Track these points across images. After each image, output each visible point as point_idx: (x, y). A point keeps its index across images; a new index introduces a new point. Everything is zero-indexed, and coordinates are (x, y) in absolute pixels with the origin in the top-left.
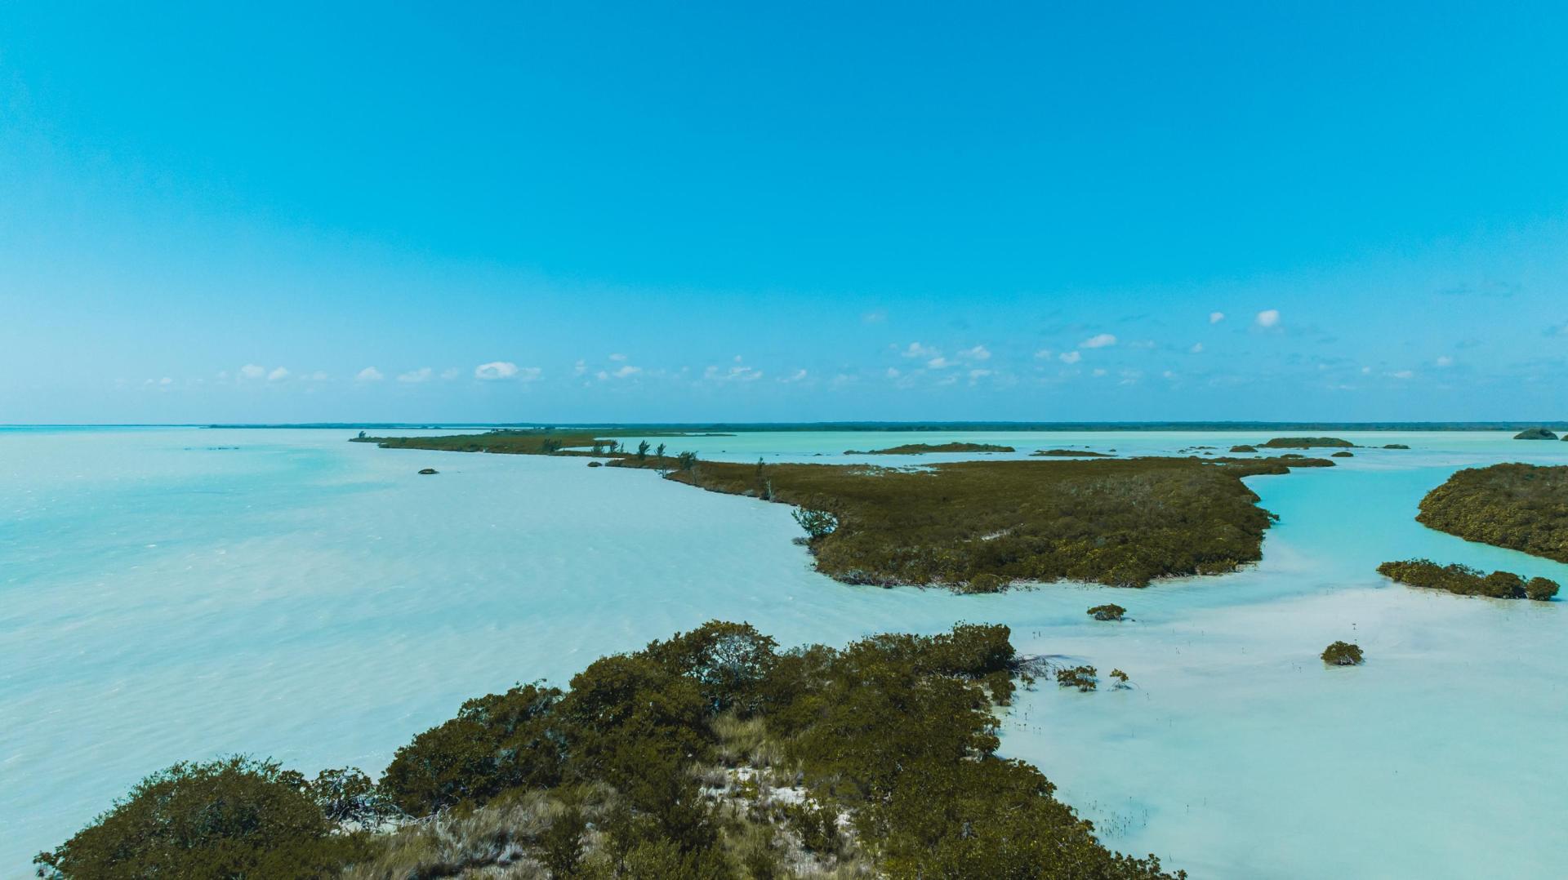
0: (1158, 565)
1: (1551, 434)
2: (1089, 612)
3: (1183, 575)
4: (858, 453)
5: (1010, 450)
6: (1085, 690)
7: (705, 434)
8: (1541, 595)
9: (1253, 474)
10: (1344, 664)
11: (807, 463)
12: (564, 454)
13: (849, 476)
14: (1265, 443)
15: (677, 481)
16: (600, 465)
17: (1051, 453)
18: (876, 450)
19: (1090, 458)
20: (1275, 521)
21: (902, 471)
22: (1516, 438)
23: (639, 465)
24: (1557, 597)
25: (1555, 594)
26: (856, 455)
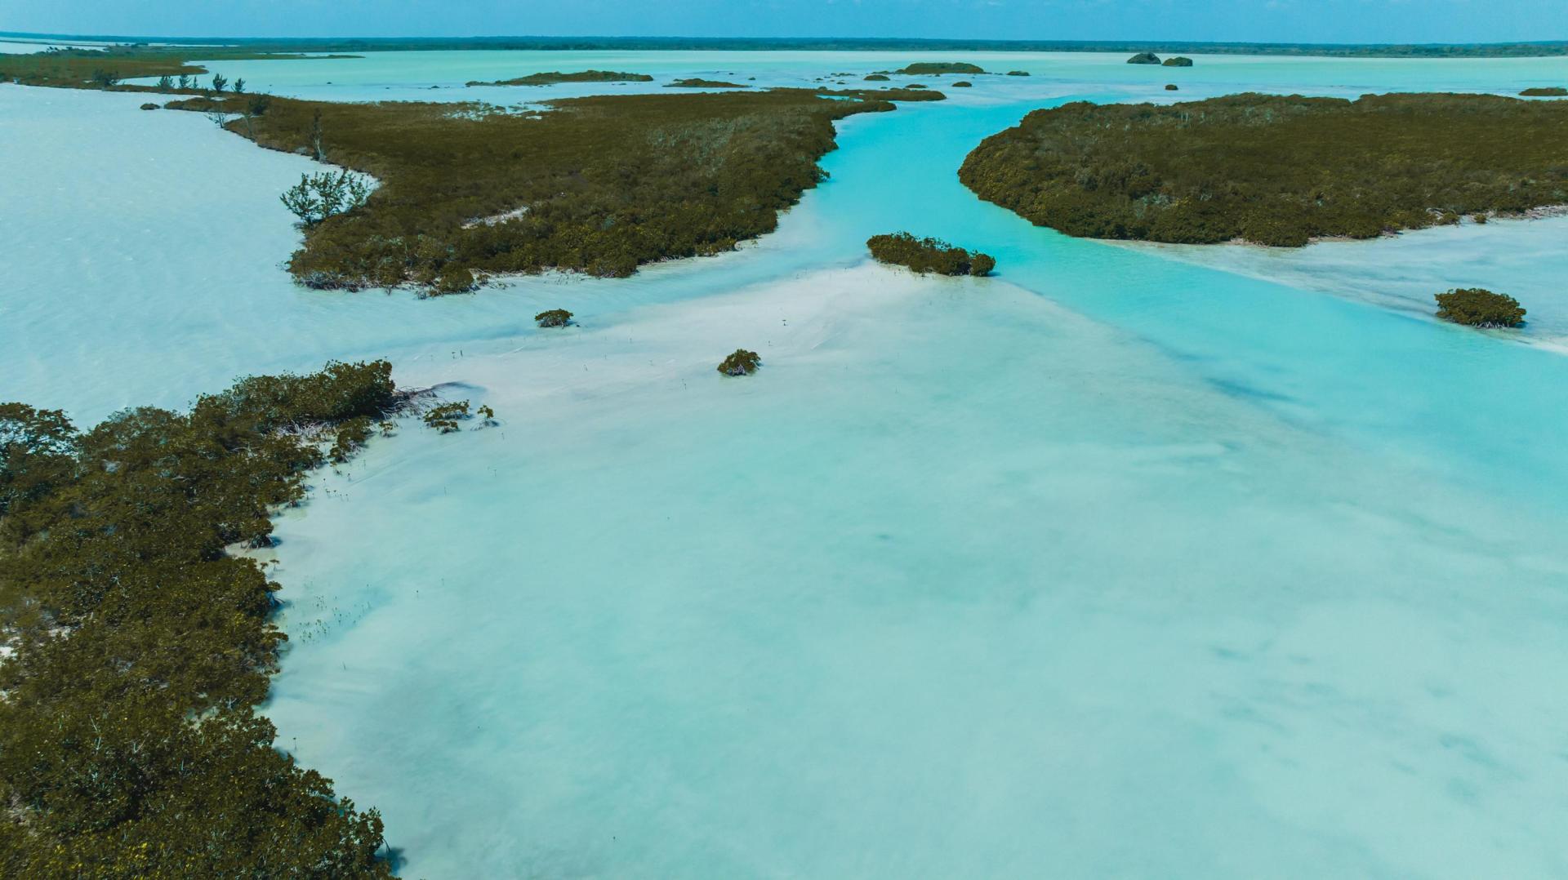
0: (653, 249)
1: (1156, 58)
2: (538, 318)
3: (677, 258)
4: (482, 84)
5: (648, 78)
6: (446, 431)
7: (327, 54)
8: (979, 271)
9: (859, 112)
10: (736, 374)
11: (411, 101)
12: (124, 88)
13: (444, 122)
14: (904, 68)
15: (234, 132)
16: (158, 107)
17: (686, 84)
18: (503, 79)
19: (718, 90)
20: (826, 178)
21: (509, 112)
22: (1130, 62)
23: (204, 107)
24: (994, 270)
25: (992, 268)
26: (478, 87)
